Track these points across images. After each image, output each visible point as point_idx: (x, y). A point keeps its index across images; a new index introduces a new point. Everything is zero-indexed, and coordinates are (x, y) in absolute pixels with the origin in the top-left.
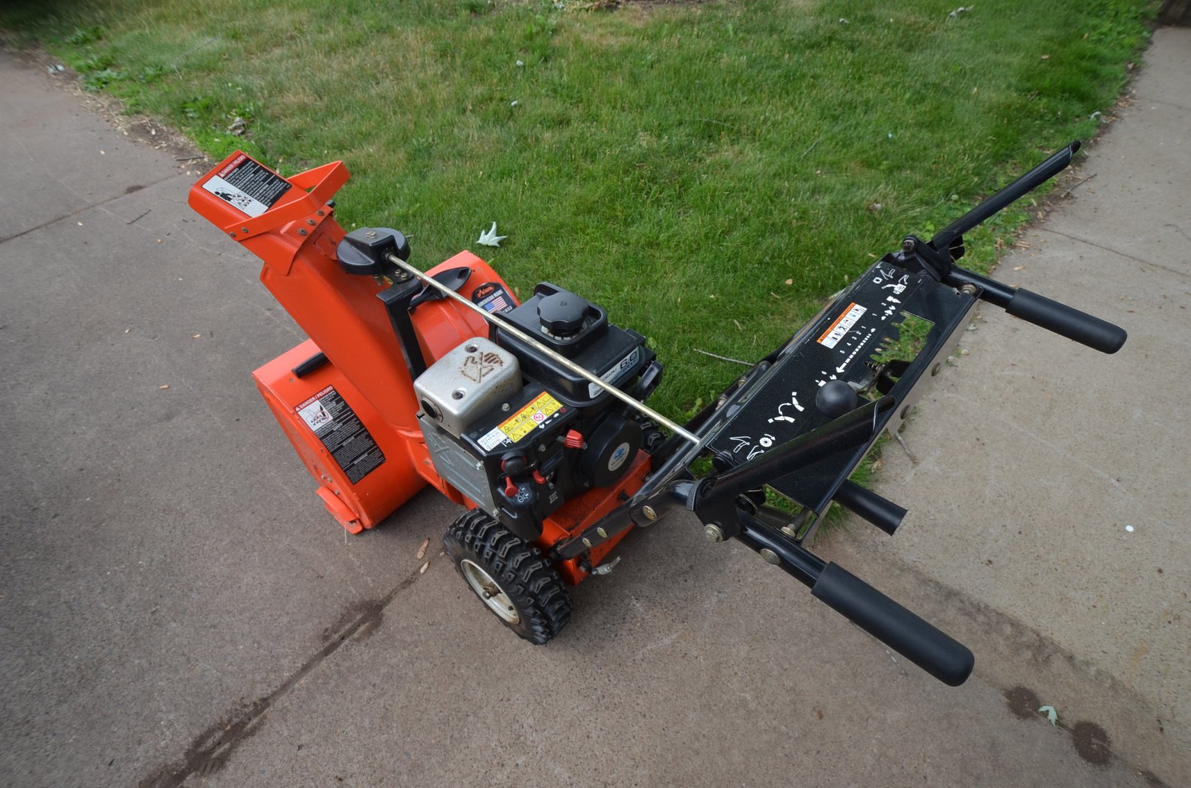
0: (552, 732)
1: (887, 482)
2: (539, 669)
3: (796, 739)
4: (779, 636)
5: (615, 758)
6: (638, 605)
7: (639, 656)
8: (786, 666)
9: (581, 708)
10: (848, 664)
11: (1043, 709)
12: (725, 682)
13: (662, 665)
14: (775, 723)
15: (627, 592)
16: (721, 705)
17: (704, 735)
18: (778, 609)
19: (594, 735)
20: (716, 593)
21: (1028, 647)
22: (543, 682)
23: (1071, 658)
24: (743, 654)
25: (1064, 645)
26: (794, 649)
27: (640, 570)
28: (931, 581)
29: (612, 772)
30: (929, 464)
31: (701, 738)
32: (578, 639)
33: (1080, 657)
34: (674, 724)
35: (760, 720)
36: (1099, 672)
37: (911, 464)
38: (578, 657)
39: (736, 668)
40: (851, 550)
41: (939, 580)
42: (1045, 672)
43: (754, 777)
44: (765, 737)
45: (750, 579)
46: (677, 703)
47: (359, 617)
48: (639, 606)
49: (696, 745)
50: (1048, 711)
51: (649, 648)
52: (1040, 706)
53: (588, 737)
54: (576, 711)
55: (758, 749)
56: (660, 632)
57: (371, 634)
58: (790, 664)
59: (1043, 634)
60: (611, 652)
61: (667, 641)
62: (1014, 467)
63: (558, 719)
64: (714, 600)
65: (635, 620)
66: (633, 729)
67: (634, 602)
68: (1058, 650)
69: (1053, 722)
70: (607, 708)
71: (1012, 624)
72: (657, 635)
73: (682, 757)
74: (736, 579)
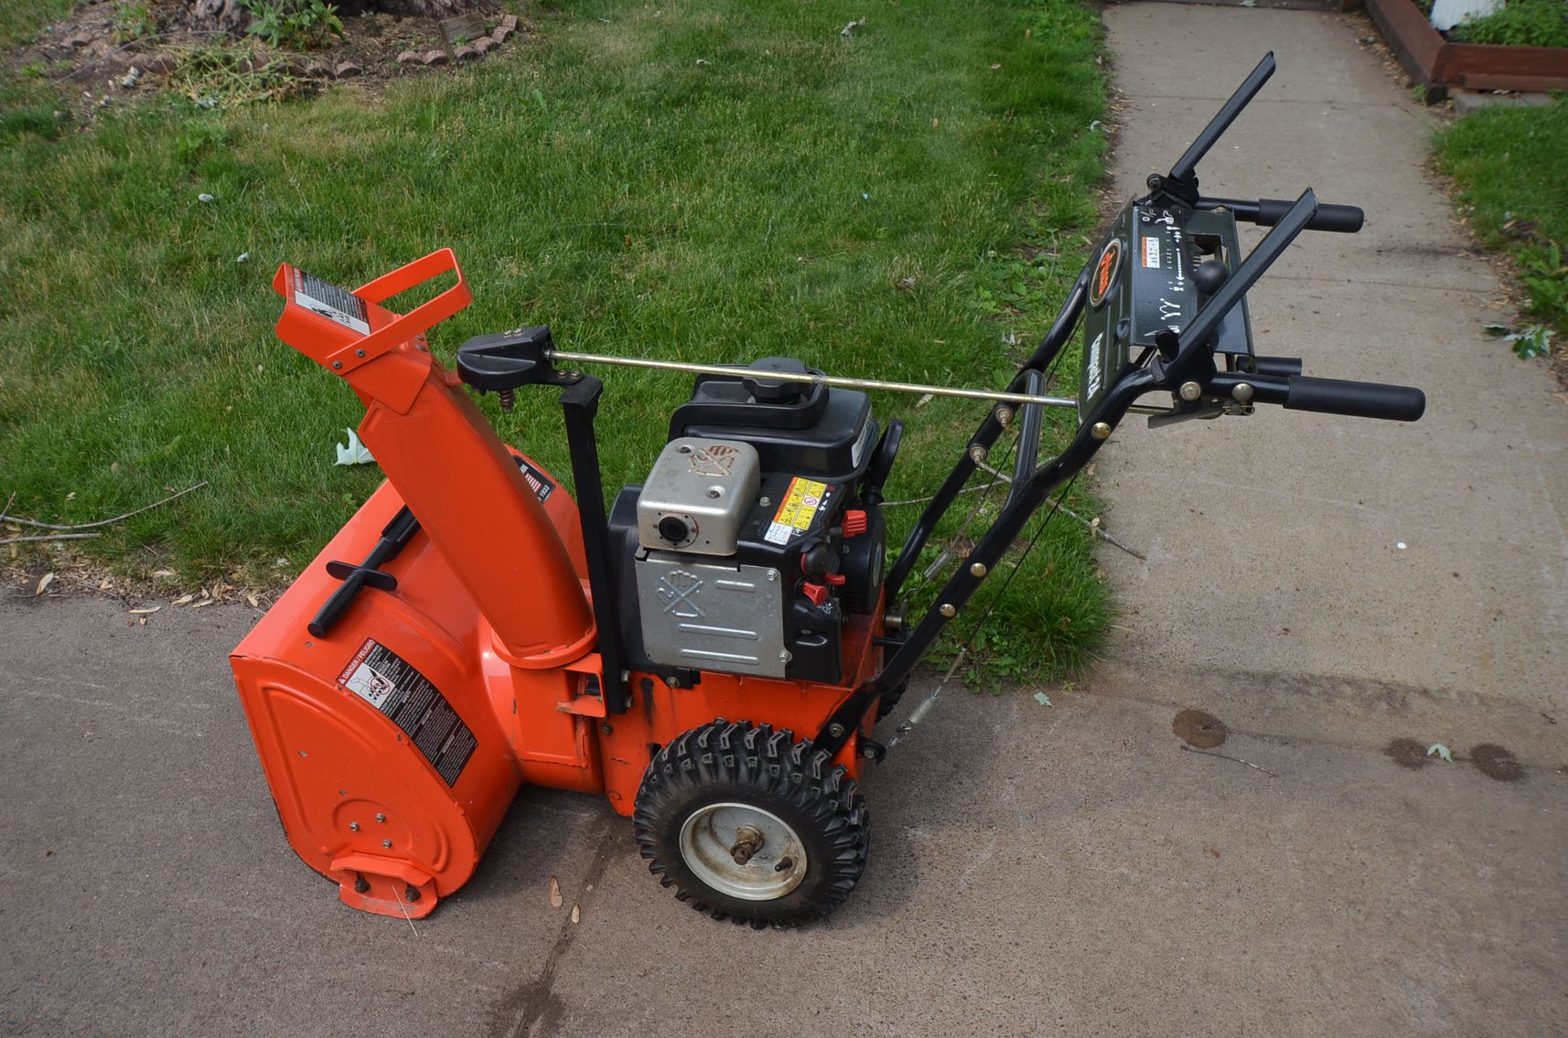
0: (914, 1014)
1: (1123, 590)
2: (841, 957)
3: (1206, 888)
4: (1114, 795)
5: (1015, 1003)
6: (920, 833)
7: (963, 886)
8: (1144, 821)
9: (932, 972)
10: (1209, 791)
11: (1431, 751)
12: (1087, 867)
13: (998, 883)
14: (1173, 883)
15: (893, 824)
16: (1099, 892)
17: (1102, 931)
18: (1092, 767)
19: (970, 992)
20: (1007, 781)
21: (1379, 698)
22: (859, 968)
23: (1425, 692)
24: (1086, 831)
25: (1411, 682)
26: (1140, 801)
27: (892, 794)
28: (1239, 673)
29: (1023, 1018)
30: (1156, 554)
31: (1101, 935)
32: (869, 902)
33: (1433, 688)
34: (1060, 936)
35: (1154, 887)
36: (1460, 694)
37: (1137, 561)
38: (886, 921)
39: (1089, 848)
40: (1131, 676)
41: (1245, 669)
42: (1409, 716)
43: (1188, 946)
44: (1172, 902)
45: (1038, 751)
46: (1047, 914)
47: (519, 1015)
48: (920, 834)
49: (1100, 945)
50: (1437, 750)
51: (968, 872)
52: (1426, 751)
53: (965, 998)
54: (927, 978)
55: (1172, 917)
56: (969, 850)
57: (558, 1026)
58: (1146, 817)
59: (1384, 680)
60: (923, 897)
61: (986, 855)
62: (1248, 526)
63: (911, 998)
64: (1011, 789)
65: (927, 851)
66: (1014, 964)
67: (913, 831)
68: (1408, 690)
69: (1448, 758)
70: (964, 957)
71: (1348, 683)
72: (968, 854)
73: (1094, 965)
74: (1021, 757)
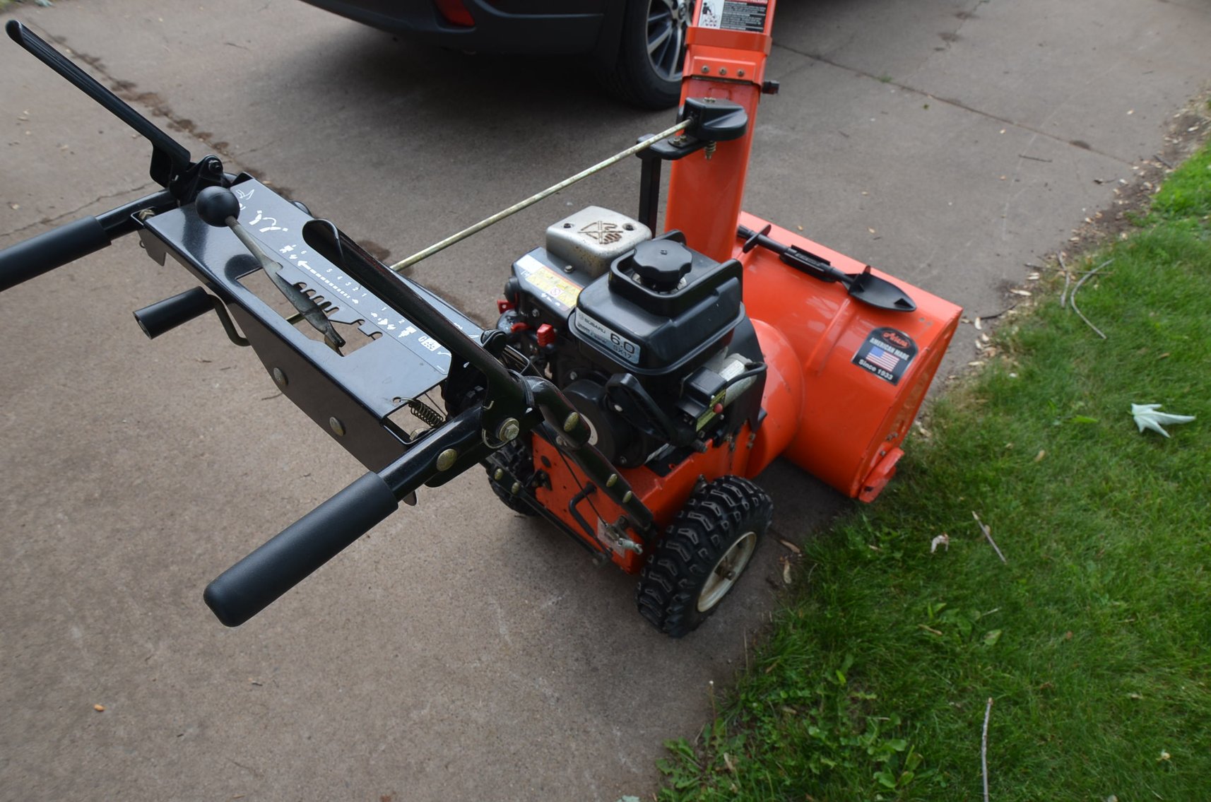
0: (433, 522)
2: (493, 511)
3: (368, 760)
4: (490, 768)
5: (397, 571)
6: (550, 603)
7: (492, 600)
8: (451, 770)
9: (449, 545)
12: (446, 688)
13: (477, 622)
14: (390, 738)
15: (567, 592)
16: (423, 679)
17: (397, 656)
18: (527, 776)
19: (422, 555)
20: (556, 695)
22: (480, 514)
24: (474, 714)
26: (471, 784)
27: (595, 609)
29: (386, 568)
31: (395, 653)
32: (519, 544)
34: (414, 627)
35: (398, 721)
38: (499, 544)
39: (459, 703)
43: (345, 703)
44: (379, 723)
45: (573, 746)
46: (434, 633)
48: (548, 603)
49: (390, 647)
51: (499, 610)
53: (422, 549)
54: (447, 540)
55: (369, 712)
56: (515, 623)
58: (454, 774)
60: (500, 573)
61: (503, 630)
63: (443, 526)
64: (549, 692)
65: (532, 598)
66: (419, 588)
67: (555, 600)
70: (443, 567)
72: (512, 620)
73: (382, 632)
74: (575, 726)
